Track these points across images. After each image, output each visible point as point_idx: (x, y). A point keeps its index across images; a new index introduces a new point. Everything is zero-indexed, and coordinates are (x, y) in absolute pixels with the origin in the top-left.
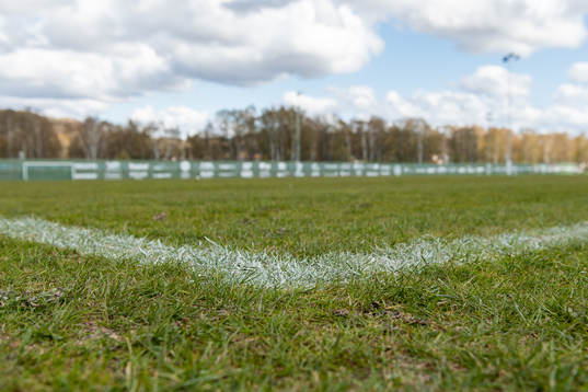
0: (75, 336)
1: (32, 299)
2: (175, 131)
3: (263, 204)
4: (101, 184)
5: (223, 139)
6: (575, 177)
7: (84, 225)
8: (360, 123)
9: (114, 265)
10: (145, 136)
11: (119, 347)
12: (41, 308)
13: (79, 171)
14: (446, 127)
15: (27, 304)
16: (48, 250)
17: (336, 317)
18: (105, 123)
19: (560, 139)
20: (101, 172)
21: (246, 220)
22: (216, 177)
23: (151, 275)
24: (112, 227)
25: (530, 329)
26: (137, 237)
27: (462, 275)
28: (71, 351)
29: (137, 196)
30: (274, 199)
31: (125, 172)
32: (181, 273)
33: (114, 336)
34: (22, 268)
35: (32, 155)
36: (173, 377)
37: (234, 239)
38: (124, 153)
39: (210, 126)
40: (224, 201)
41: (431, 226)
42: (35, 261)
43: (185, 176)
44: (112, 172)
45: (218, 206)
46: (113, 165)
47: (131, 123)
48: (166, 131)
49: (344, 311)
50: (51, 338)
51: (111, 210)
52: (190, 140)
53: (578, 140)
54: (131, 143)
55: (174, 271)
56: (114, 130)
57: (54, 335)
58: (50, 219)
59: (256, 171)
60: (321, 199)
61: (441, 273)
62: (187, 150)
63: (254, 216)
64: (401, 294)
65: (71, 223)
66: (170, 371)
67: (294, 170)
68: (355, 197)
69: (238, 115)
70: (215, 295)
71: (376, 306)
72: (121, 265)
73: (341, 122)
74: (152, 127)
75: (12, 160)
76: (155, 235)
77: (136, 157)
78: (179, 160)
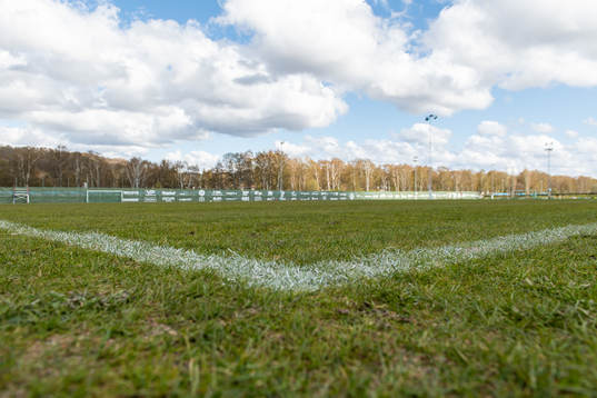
0: (141, 332)
1: (105, 300)
2: (195, 168)
3: (263, 221)
4: (142, 205)
5: (229, 174)
6: (477, 201)
7: (136, 238)
8: (325, 162)
9: (162, 270)
10: (173, 171)
11: (177, 342)
12: (112, 309)
13: (125, 196)
14: (385, 166)
15: (102, 304)
16: (112, 258)
17: (339, 316)
18: (145, 162)
19: (466, 174)
20: (142, 197)
21: (253, 234)
22: (224, 201)
23: (193, 279)
24: (156, 240)
25: (491, 326)
26: (176, 247)
27: (425, 280)
28: (139, 346)
29: (170, 215)
30: (270, 218)
31: (159, 197)
32: (216, 278)
33: (173, 332)
34: (93, 273)
35: (93, 185)
36: (227, 371)
37: (248, 250)
38: (158, 183)
39: (219, 164)
40: (233, 219)
41: (389, 240)
42: (102, 267)
43: (202, 199)
44: (149, 197)
45: (231, 223)
46: (151, 192)
47: (164, 162)
48: (189, 168)
49: (343, 310)
50: (122, 334)
51: (154, 227)
52: (206, 174)
53: (479, 175)
54: (163, 176)
55: (209, 276)
56: (153, 167)
57: (125, 331)
58: (110, 233)
59: (252, 196)
60: (303, 218)
61: (409, 278)
62: (203, 181)
63: (258, 231)
64: (384, 295)
65: (126, 236)
66: (224, 366)
67: (279, 196)
68: (328, 216)
69: (239, 157)
70: (244, 297)
71: (368, 306)
72: (169, 270)
73: (312, 162)
74: (179, 165)
75: (78, 189)
76: (189, 246)
77: (167, 187)
78: (197, 189)
